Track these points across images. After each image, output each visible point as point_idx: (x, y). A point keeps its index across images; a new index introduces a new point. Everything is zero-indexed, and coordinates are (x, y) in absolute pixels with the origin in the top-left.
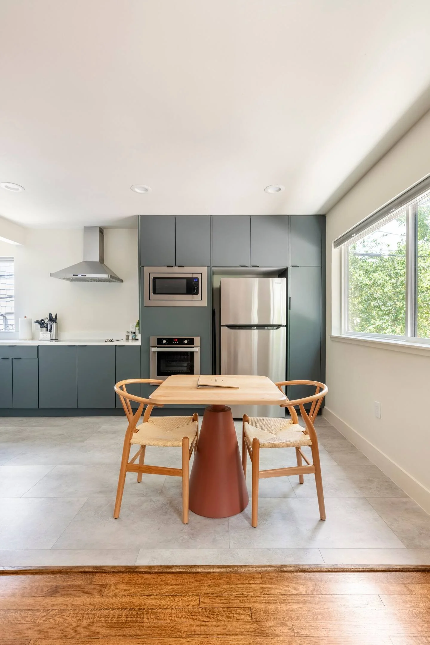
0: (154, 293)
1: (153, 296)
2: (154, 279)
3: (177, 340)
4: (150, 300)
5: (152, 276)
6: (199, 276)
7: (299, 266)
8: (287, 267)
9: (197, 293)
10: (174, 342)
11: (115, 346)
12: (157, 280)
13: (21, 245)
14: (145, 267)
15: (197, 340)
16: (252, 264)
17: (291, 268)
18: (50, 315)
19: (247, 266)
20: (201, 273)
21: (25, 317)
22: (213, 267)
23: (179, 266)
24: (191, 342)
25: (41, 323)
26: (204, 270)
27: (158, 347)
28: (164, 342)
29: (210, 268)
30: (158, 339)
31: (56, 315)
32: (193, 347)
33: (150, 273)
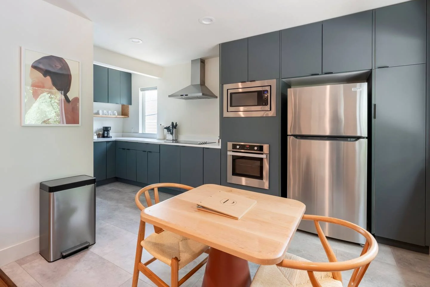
0: (231, 106)
1: (230, 109)
2: (231, 94)
3: (248, 146)
4: (227, 111)
5: (230, 91)
6: (268, 88)
7: (388, 67)
8: (371, 69)
9: (266, 104)
10: (246, 147)
11: (203, 148)
12: (233, 95)
13: (159, 78)
14: (224, 85)
15: (266, 147)
16: (324, 71)
17: (377, 70)
18: (173, 123)
19: (318, 74)
20: (271, 86)
21: (161, 125)
22: (282, 79)
23: (251, 81)
24: (261, 148)
25: (168, 128)
26: (273, 82)
27: (233, 151)
28: (238, 147)
29: (278, 79)
30: (233, 145)
31: (176, 123)
32: (262, 154)
33: (228, 90)
